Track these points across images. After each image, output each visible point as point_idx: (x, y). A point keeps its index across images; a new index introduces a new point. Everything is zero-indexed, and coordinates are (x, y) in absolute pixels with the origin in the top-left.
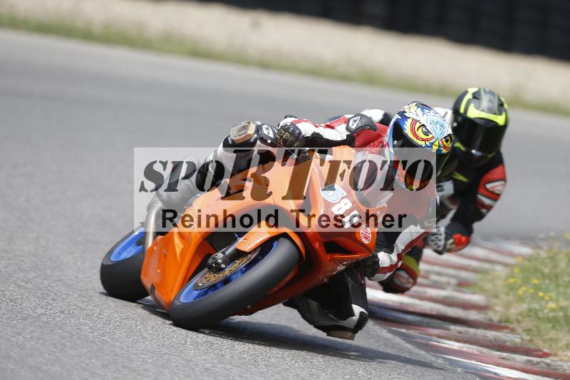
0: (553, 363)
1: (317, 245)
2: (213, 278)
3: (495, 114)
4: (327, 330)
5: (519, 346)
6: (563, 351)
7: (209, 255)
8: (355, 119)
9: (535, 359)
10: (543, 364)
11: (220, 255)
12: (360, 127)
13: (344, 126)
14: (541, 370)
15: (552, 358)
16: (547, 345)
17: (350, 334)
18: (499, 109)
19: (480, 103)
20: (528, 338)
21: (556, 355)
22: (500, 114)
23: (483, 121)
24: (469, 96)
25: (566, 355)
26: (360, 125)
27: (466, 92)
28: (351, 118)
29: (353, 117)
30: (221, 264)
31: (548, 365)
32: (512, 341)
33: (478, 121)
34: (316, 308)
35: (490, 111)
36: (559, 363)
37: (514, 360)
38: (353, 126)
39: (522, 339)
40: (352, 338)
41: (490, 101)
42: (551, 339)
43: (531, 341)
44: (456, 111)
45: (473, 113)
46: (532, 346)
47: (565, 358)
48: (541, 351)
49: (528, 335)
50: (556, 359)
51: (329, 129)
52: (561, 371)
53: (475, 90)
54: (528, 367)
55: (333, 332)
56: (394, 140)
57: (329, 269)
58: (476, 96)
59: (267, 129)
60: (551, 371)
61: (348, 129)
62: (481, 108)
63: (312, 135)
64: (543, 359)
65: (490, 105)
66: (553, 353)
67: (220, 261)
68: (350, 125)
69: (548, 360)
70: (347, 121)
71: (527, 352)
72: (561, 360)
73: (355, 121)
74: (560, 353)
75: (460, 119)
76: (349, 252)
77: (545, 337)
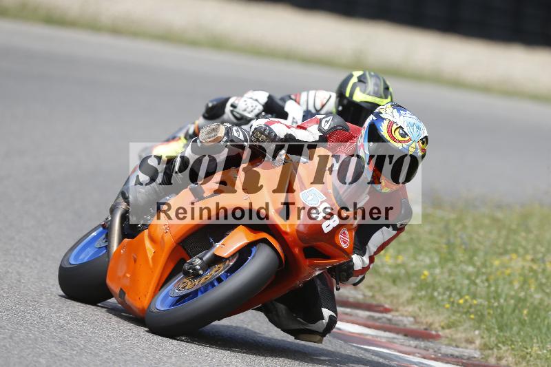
0: (394, 318)
1: (297, 250)
2: (191, 285)
3: (381, 97)
4: (296, 333)
5: (362, 301)
6: (404, 306)
7: (183, 261)
8: (327, 119)
9: (377, 315)
10: (384, 320)
11: (197, 262)
12: (332, 128)
13: (317, 126)
14: (381, 324)
15: (393, 313)
16: (388, 301)
17: (319, 337)
18: (384, 92)
19: (366, 87)
20: (370, 294)
21: (397, 310)
22: (386, 98)
23: (369, 105)
24: (354, 80)
25: (406, 311)
26: (332, 126)
27: (351, 76)
28: (323, 118)
29: (325, 117)
30: (199, 270)
31: (389, 320)
32: (355, 298)
33: (364, 105)
34: (284, 312)
35: (376, 94)
36: (400, 318)
37: (357, 315)
38: (326, 127)
39: (364, 295)
40: (320, 342)
41: (376, 85)
42: (392, 296)
43: (373, 297)
44: (341, 95)
45: (359, 97)
46: (374, 303)
47: (406, 314)
48: (383, 306)
49: (371, 291)
50: (397, 314)
51: (302, 130)
52: (401, 326)
53: (360, 73)
54: (370, 323)
55: (302, 336)
56: (369, 141)
57: (306, 275)
58: (361, 80)
59: (237, 131)
60: (392, 326)
61: (320, 130)
62: (367, 92)
63: (285, 136)
64: (385, 315)
65: (376, 88)
66: (394, 308)
67: (198, 267)
68: (323, 125)
69: (389, 316)
70: (320, 122)
71: (369, 307)
72: (402, 315)
73: (327, 122)
74: (401, 308)
75: (345, 102)
76: (327, 257)
77: (386, 294)
